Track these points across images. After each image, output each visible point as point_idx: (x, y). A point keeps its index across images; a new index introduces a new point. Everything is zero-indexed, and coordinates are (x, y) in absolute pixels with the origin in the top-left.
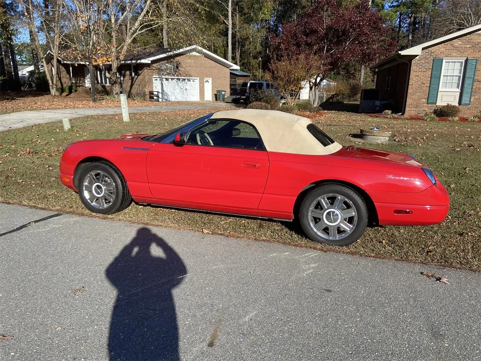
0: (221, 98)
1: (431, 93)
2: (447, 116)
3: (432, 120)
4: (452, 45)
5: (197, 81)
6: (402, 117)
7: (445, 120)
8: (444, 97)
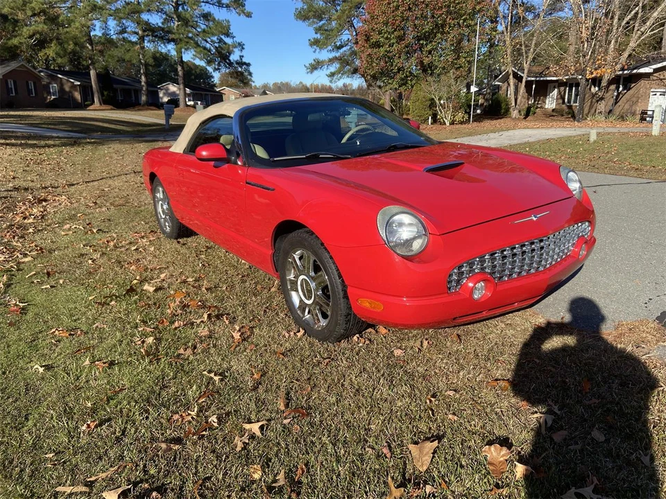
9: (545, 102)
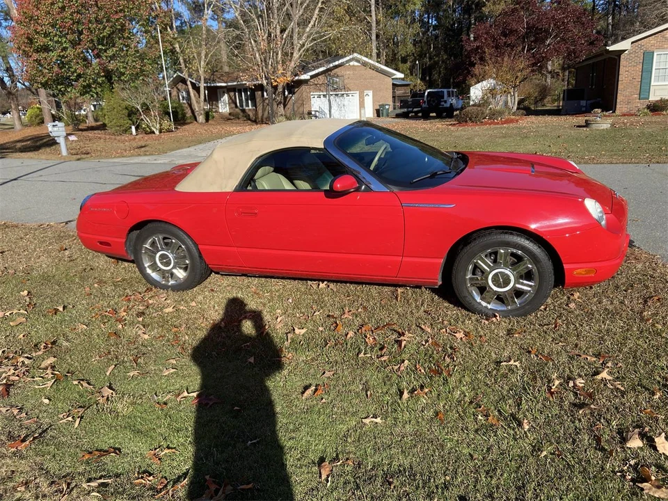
0: (385, 113)
1: (642, 88)
2: (661, 110)
3: (646, 114)
4: (663, 37)
5: (357, 96)
6: (614, 114)
7: (659, 115)
8: (657, 92)
9: (218, 107)
